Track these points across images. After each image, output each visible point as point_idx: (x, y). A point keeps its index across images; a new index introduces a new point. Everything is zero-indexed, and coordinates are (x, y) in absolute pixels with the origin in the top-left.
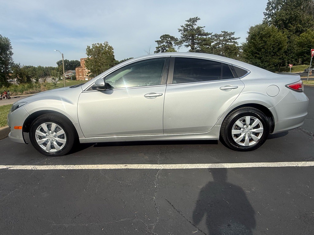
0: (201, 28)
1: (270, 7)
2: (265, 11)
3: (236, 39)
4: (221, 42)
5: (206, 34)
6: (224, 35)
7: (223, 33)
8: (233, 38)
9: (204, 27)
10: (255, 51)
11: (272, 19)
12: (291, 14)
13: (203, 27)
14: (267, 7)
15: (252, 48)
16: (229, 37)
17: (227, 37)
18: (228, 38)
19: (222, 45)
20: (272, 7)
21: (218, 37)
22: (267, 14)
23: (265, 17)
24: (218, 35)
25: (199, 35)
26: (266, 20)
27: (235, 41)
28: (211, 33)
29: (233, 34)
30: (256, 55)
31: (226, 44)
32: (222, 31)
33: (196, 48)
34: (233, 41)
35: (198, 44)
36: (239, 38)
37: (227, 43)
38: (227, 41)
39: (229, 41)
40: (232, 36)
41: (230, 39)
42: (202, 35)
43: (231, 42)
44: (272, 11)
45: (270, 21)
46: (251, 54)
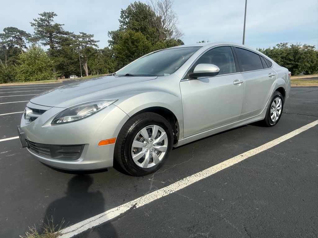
0: (60, 25)
1: (124, 16)
2: (120, 19)
3: (95, 42)
4: (81, 44)
5: (66, 33)
6: (83, 36)
7: (82, 35)
8: (93, 41)
9: (64, 25)
10: (129, 54)
11: (127, 26)
12: (141, 25)
13: (62, 25)
14: (121, 16)
15: (126, 51)
16: (89, 39)
17: (86, 39)
18: (88, 39)
19: (82, 47)
20: (125, 15)
21: (76, 38)
22: (122, 22)
23: (121, 24)
24: (76, 36)
25: (57, 33)
26: (122, 27)
27: (95, 43)
28: (72, 33)
29: (92, 36)
30: (130, 58)
31: (86, 46)
32: (80, 32)
33: (56, 48)
34: (93, 43)
35: (57, 43)
36: (98, 41)
37: (88, 45)
38: (86, 43)
39: (89, 43)
40: (92, 39)
41: (89, 41)
42: (62, 34)
43: (91, 44)
44: (125, 19)
45: (125, 29)
46: (126, 57)
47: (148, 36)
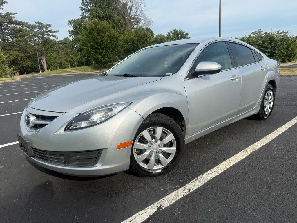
0: (12, 14)
1: (85, 2)
2: (81, 6)
3: (54, 32)
4: (37, 35)
5: (20, 23)
6: (39, 26)
7: (37, 24)
8: (50, 31)
9: (16, 14)
10: (95, 46)
11: (90, 14)
12: (106, 12)
13: (14, 14)
14: (83, 2)
15: (92, 43)
16: (46, 29)
17: (43, 29)
18: (44, 30)
19: (38, 38)
20: (87, 2)
21: (31, 28)
22: (84, 9)
23: (82, 12)
24: (30, 25)
25: (8, 23)
26: (84, 15)
27: (54, 34)
28: (27, 23)
29: (50, 26)
30: (96, 50)
31: (42, 37)
32: (35, 22)
33: (8, 40)
34: (51, 34)
35: (9, 34)
36: (57, 32)
37: (45, 37)
38: (43, 33)
39: (46, 33)
40: (49, 29)
41: (46, 32)
42: (15, 24)
43: (49, 35)
44: (87, 6)
45: (88, 17)
46: (92, 49)
47: (113, 25)
